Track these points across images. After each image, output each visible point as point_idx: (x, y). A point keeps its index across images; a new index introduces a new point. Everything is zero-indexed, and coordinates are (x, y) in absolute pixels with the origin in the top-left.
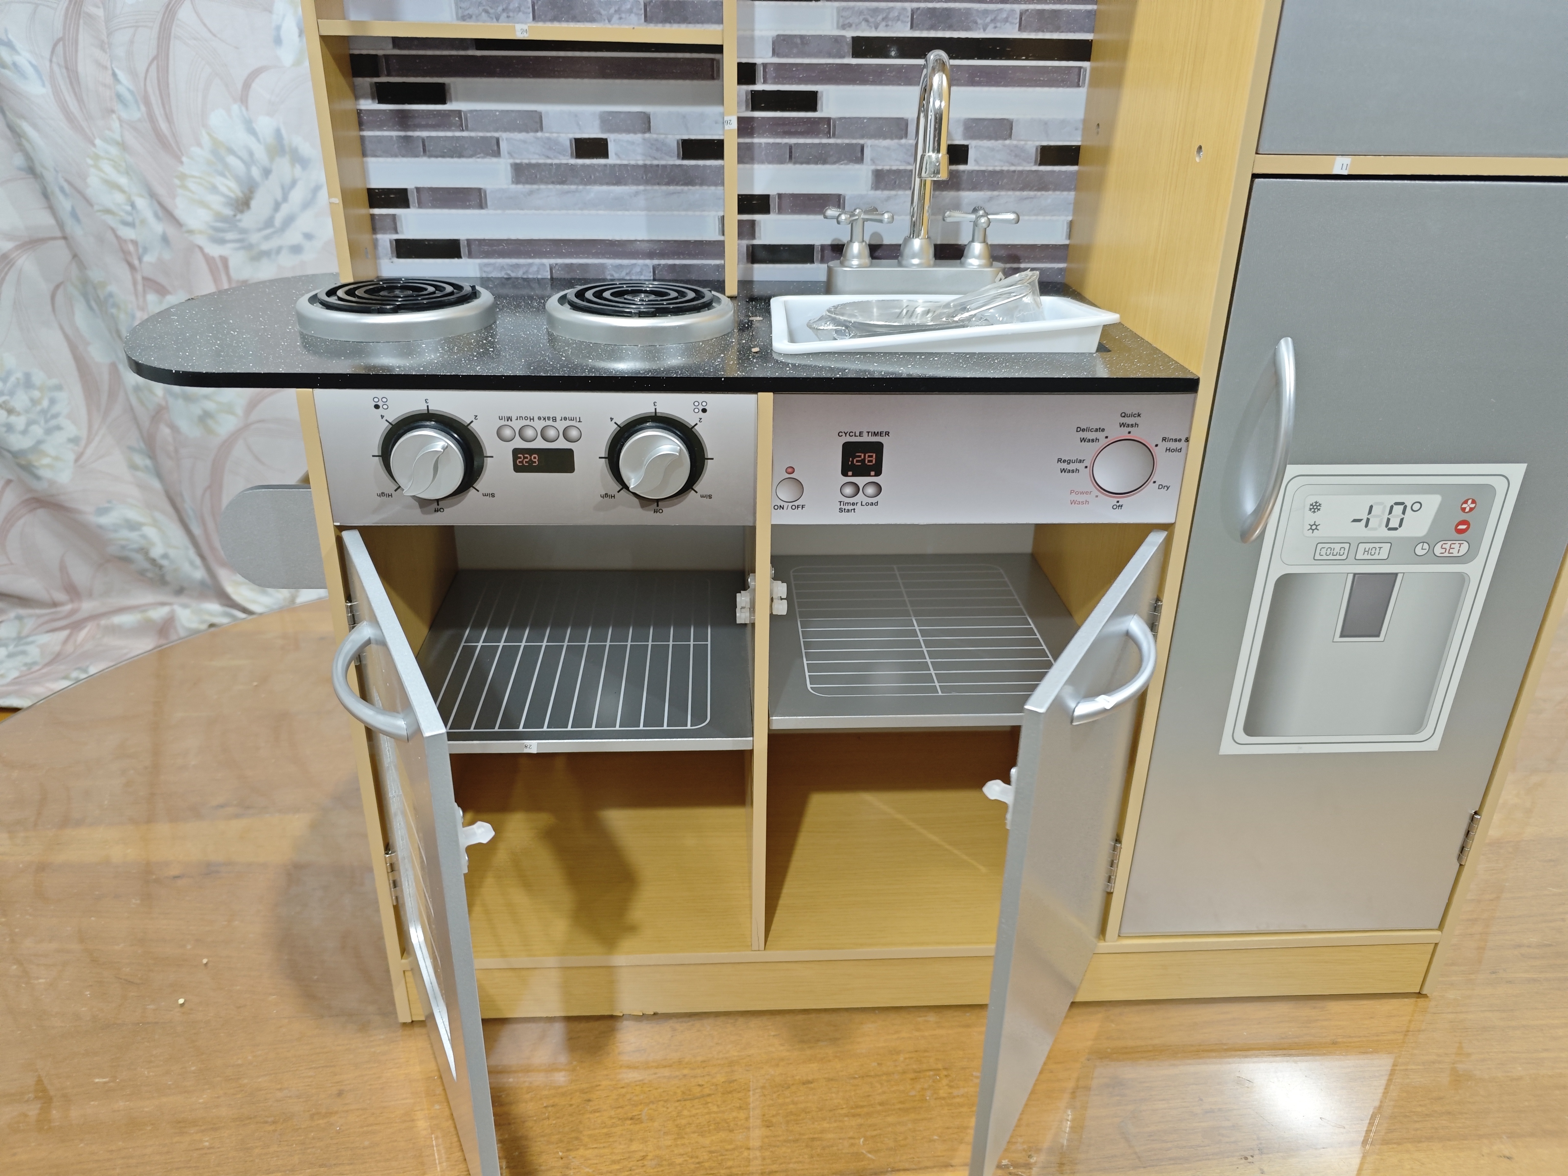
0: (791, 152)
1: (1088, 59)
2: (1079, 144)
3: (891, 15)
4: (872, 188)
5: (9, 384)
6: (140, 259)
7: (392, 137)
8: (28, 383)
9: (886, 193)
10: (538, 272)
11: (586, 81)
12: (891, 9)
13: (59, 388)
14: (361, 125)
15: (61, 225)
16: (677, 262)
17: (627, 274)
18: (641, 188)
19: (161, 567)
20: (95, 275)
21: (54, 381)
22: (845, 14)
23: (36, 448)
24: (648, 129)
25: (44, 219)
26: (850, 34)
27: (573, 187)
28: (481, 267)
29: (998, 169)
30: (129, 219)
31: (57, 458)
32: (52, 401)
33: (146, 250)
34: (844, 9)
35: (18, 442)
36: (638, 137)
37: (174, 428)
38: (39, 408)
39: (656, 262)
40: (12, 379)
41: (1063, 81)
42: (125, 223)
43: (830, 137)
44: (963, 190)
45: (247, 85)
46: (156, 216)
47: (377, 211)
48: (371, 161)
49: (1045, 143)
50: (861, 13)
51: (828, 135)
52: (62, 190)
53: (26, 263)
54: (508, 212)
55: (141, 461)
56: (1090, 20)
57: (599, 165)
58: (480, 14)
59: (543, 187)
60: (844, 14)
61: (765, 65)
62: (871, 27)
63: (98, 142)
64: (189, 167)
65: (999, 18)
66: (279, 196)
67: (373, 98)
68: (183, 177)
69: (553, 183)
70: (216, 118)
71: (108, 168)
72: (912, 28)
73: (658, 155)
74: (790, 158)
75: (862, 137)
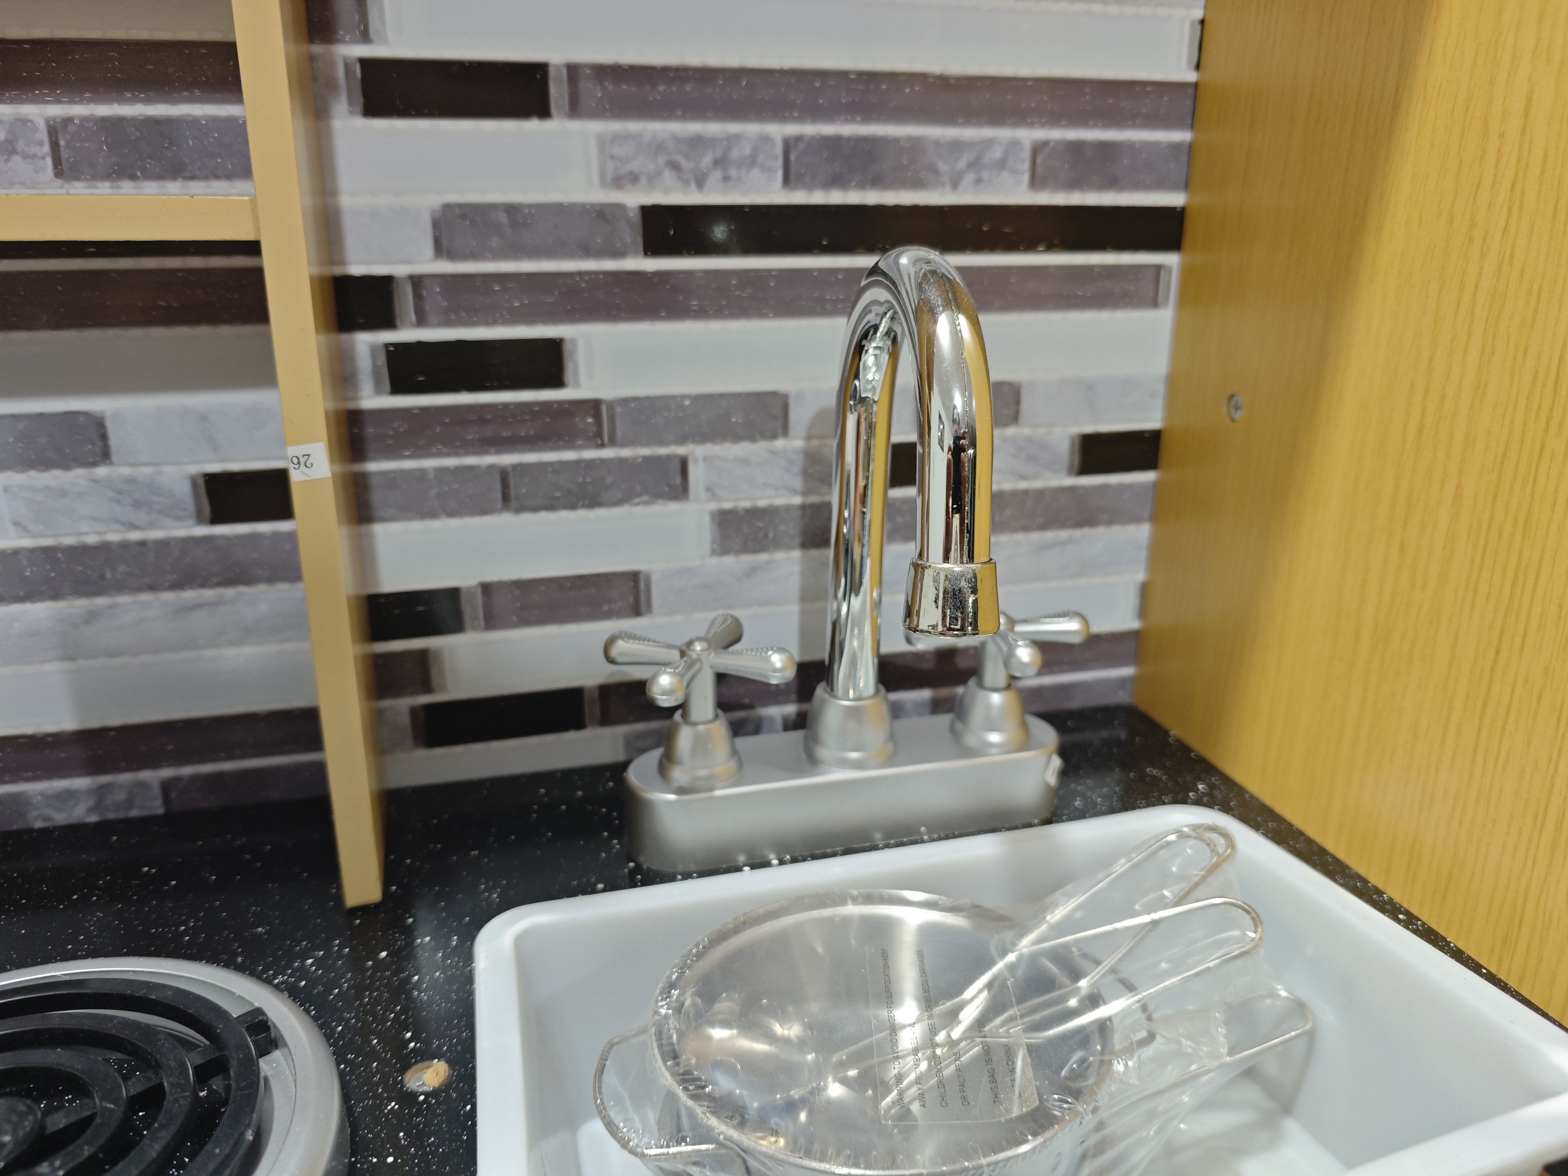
0: (505, 485)
1: (1175, 247)
2: (1159, 426)
3: (735, 154)
4: (714, 552)
9: (747, 559)
12: (733, 139)
22: (619, 150)
24: (101, 455)
26: (635, 199)
34: (616, 138)
36: (76, 475)
39: (168, 772)
41: (1123, 296)
43: (602, 446)
49: (1089, 429)
50: (659, 147)
51: (597, 439)
56: (1182, 164)
60: (617, 150)
61: (417, 281)
62: (686, 182)
65: (985, 158)
72: (787, 181)
73: (140, 517)
74: (506, 498)
75: (682, 440)
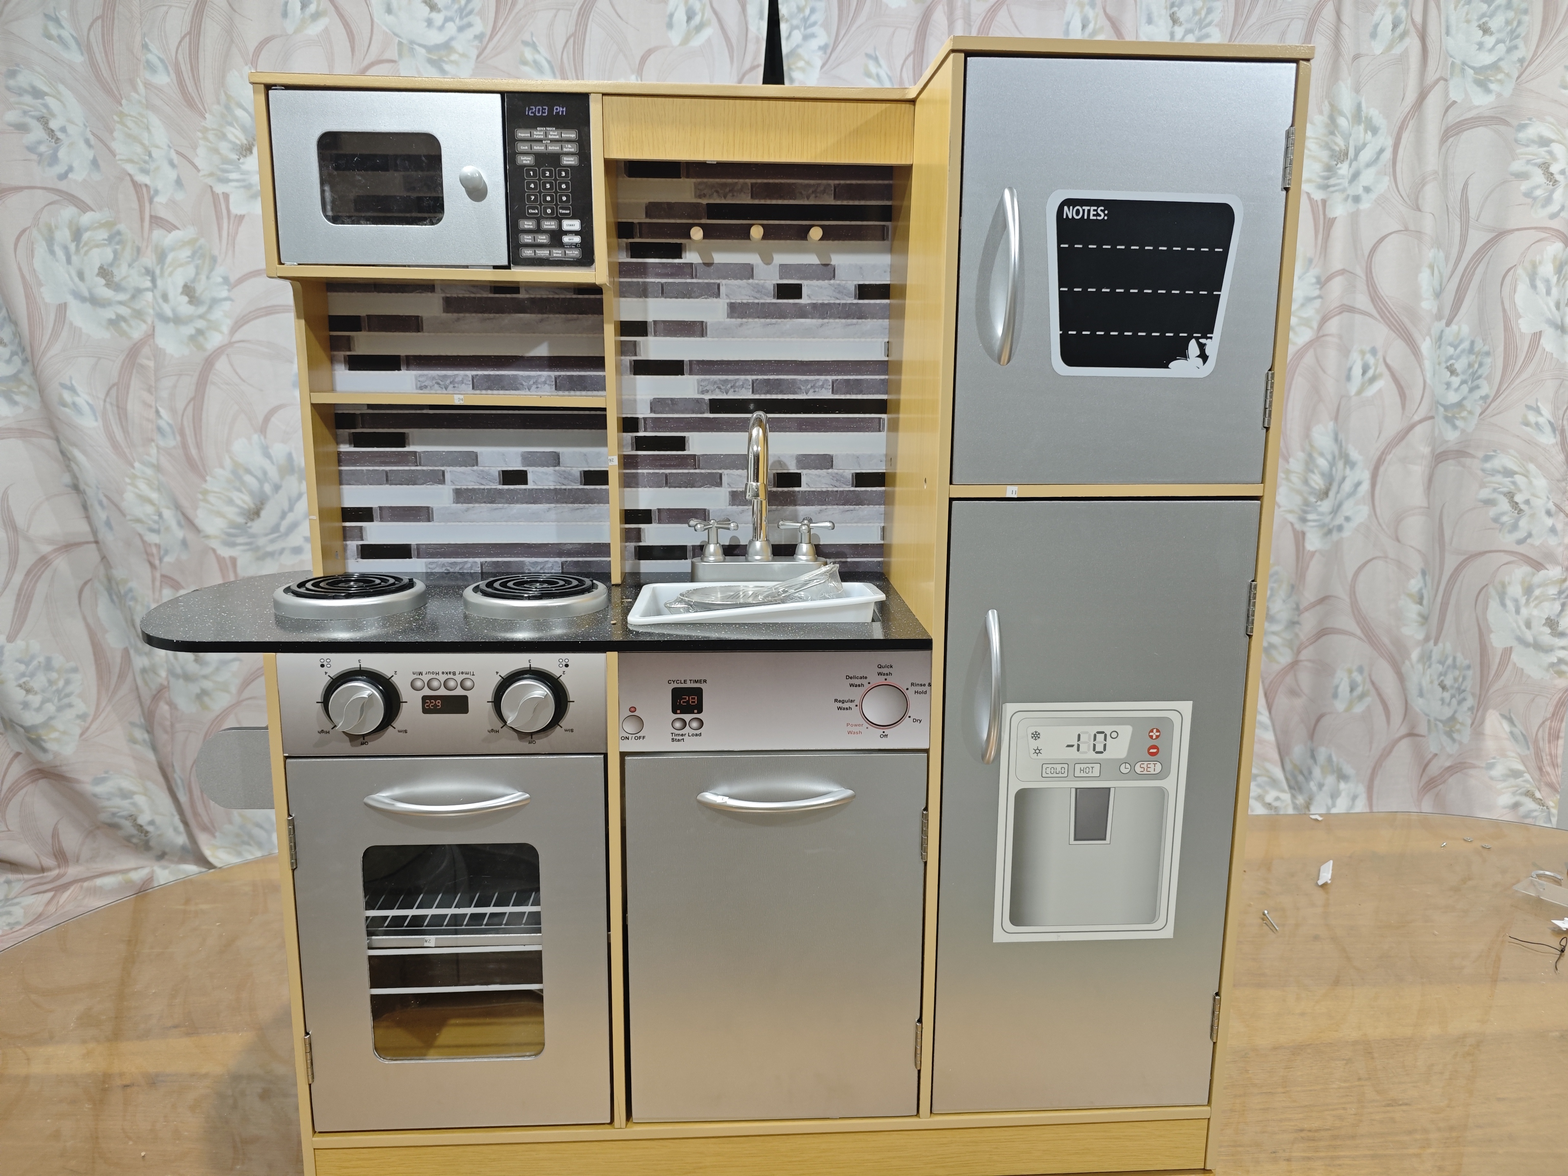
0: (666, 479)
1: (885, 413)
2: (884, 471)
3: (737, 384)
4: (730, 505)
5: (31, 667)
6: (161, 560)
7: (363, 470)
8: (48, 666)
9: (737, 508)
10: (471, 568)
11: (511, 430)
12: (737, 380)
13: (75, 670)
14: (340, 462)
15: (94, 532)
16: (581, 559)
17: (541, 569)
18: (553, 505)
19: (147, 832)
20: (119, 573)
21: (72, 664)
23: (46, 724)
24: (558, 464)
25: (84, 527)
26: (707, 397)
27: (500, 505)
28: (427, 564)
29: (824, 490)
30: (156, 526)
31: (64, 733)
32: (68, 682)
33: (167, 552)
34: (703, 380)
35: (30, 718)
36: (551, 469)
37: (172, 705)
38: (54, 688)
39: (564, 559)
40: (35, 663)
41: (868, 428)
42: (152, 530)
43: (696, 469)
44: (799, 505)
45: (267, 419)
46: (179, 524)
47: (348, 524)
48: (346, 488)
49: (858, 471)
50: (715, 383)
51: (695, 467)
52: (101, 503)
53: (61, 563)
54: (449, 523)
55: (141, 735)
56: (885, 386)
57: (520, 490)
58: (433, 385)
59: (477, 505)
60: (703, 384)
61: (645, 419)
62: (723, 392)
63: (137, 464)
64: (211, 484)
65: (817, 385)
66: (286, 506)
67: (350, 444)
68: (205, 492)
69: (485, 502)
70: (239, 446)
71: (143, 487)
72: (753, 392)
73: (565, 482)
74: (666, 483)
75: (720, 469)
